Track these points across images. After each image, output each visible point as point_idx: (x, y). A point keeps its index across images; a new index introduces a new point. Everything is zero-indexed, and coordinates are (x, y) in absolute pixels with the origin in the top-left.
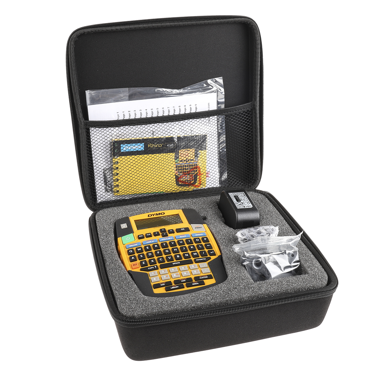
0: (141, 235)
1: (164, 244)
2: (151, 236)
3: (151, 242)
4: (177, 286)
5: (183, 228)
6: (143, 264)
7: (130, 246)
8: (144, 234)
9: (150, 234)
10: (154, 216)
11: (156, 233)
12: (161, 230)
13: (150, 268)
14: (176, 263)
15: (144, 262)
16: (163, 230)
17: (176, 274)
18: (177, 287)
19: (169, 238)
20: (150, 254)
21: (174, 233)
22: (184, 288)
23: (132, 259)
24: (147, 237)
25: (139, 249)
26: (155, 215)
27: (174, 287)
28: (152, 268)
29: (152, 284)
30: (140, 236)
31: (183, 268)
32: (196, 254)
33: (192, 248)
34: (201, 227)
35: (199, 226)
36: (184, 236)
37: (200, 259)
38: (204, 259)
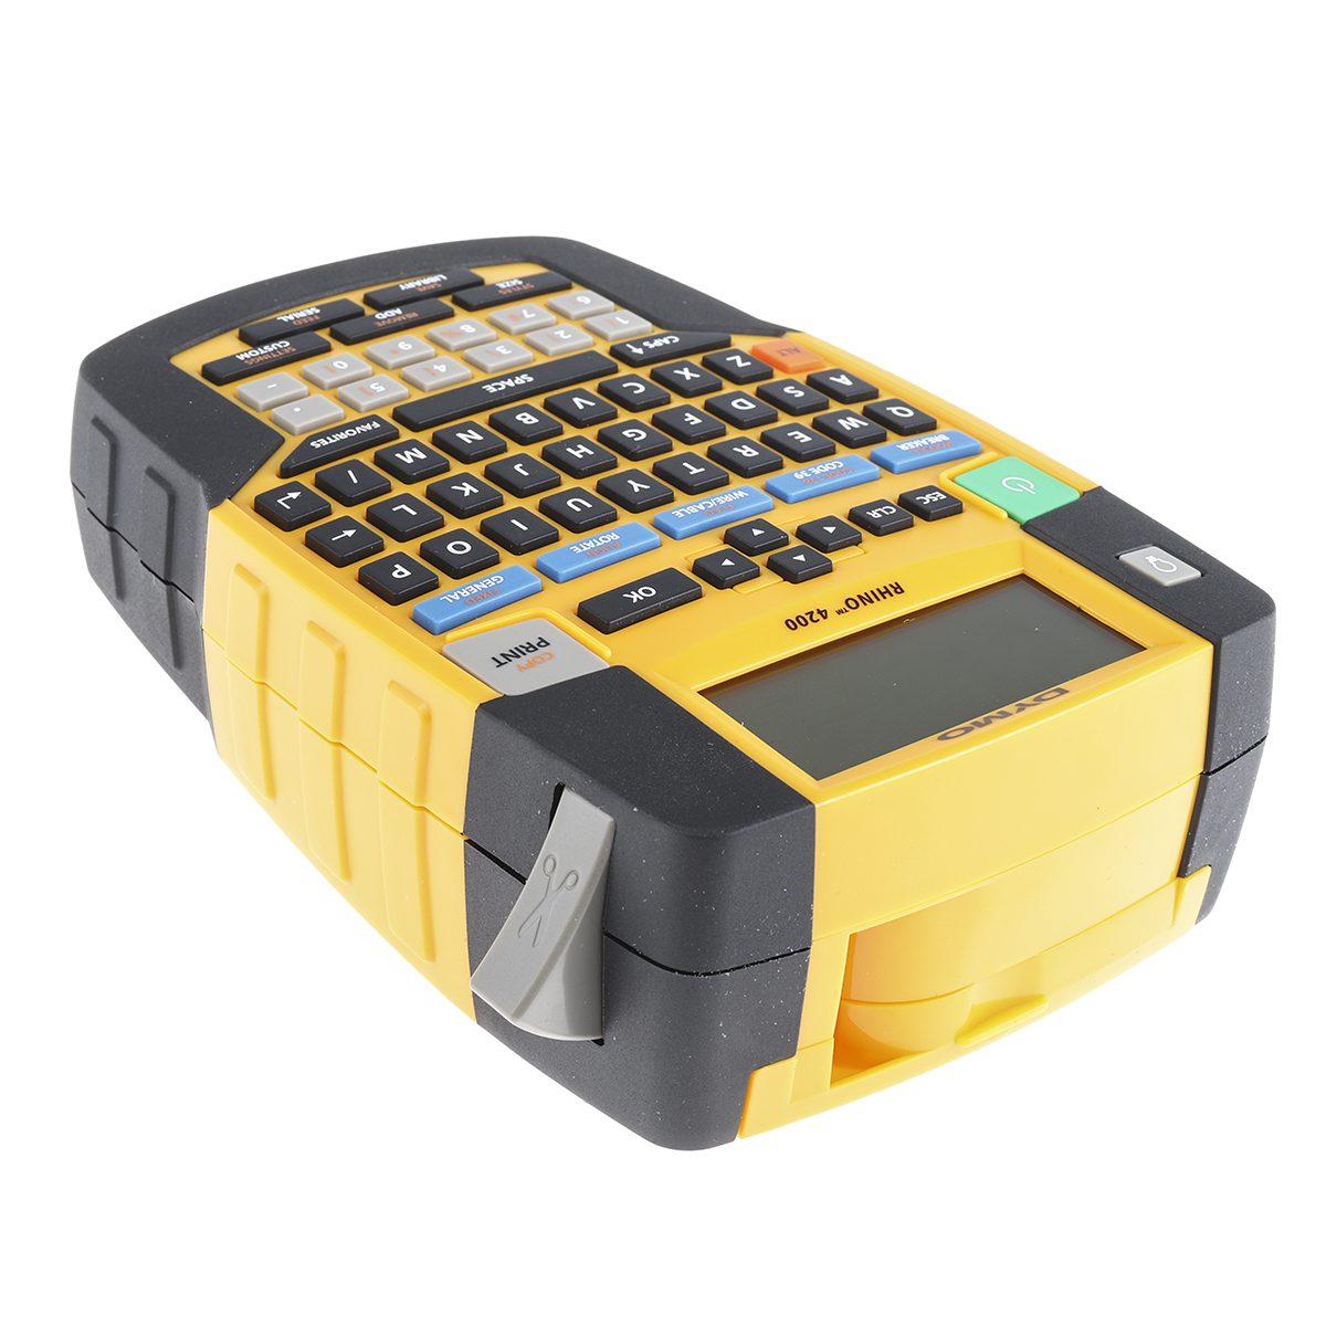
32: (407, 453)
33: (464, 484)
34: (503, 660)
35: (521, 668)
36: (585, 549)
37: (355, 433)
38: (332, 441)
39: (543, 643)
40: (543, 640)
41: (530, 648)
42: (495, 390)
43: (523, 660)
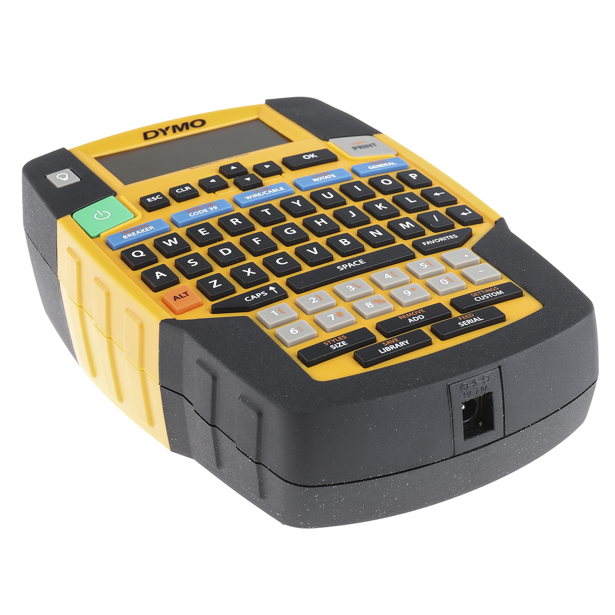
0: (155, 195)
1: (266, 210)
2: (193, 194)
3: (205, 210)
4: (401, 339)
5: (311, 153)
6: (215, 286)
7: (125, 237)
8: (165, 193)
9: (187, 188)
10: (165, 134)
11: (213, 181)
12: (223, 170)
13: (253, 297)
14: (350, 265)
15: (215, 281)
16: (233, 168)
17: (374, 302)
18: (402, 344)
19: (274, 190)
20: (226, 252)
21: (280, 172)
22: (429, 343)
23: (158, 277)
24: (180, 198)
25: (169, 241)
26: (170, 131)
27: (392, 347)
28: (258, 295)
29: (292, 352)
30: (149, 200)
31: (387, 276)
32: (409, 227)
33: (381, 209)
34: (372, 145)
35: (365, 142)
36: (329, 176)
37: (435, 240)
38: (447, 237)
39: (355, 148)
40: (355, 149)
41: (361, 147)
42: (359, 261)
43: (364, 144)
